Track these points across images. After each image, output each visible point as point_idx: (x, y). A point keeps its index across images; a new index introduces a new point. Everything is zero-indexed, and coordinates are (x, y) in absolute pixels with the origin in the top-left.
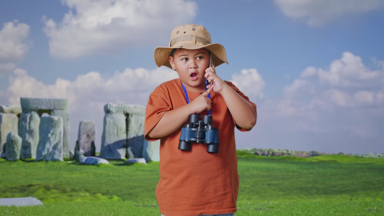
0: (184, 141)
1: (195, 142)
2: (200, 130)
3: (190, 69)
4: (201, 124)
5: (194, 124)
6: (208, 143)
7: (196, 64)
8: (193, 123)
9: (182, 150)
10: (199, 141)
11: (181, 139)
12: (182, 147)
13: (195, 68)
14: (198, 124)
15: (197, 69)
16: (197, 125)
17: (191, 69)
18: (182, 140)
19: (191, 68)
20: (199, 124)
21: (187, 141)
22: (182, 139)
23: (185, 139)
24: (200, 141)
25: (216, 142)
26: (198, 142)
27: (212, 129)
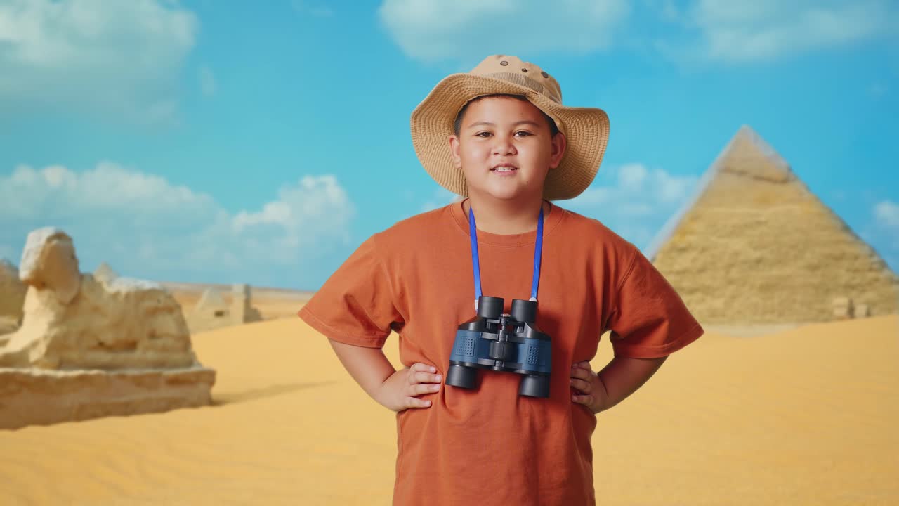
0: (462, 364)
1: (490, 368)
2: (504, 338)
3: (493, 156)
4: (506, 323)
5: (489, 321)
6: (523, 371)
7: (510, 145)
8: (486, 319)
9: (454, 387)
10: (500, 367)
11: (454, 359)
12: (456, 379)
13: (509, 154)
14: (498, 322)
15: (515, 157)
16: (496, 324)
17: (498, 156)
18: (457, 362)
19: (496, 154)
20: (502, 322)
21: (467, 364)
22: (457, 359)
23: (464, 361)
24: (503, 366)
25: (543, 370)
26: (496, 368)
27: (536, 335)
